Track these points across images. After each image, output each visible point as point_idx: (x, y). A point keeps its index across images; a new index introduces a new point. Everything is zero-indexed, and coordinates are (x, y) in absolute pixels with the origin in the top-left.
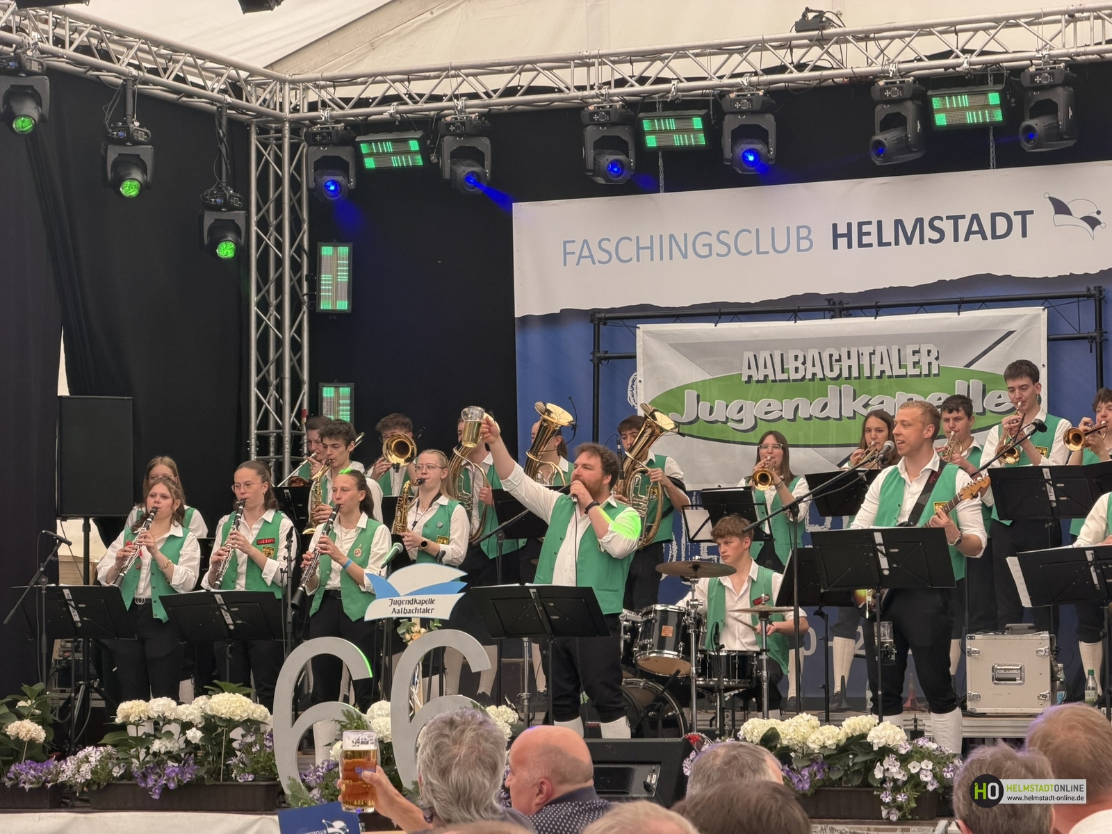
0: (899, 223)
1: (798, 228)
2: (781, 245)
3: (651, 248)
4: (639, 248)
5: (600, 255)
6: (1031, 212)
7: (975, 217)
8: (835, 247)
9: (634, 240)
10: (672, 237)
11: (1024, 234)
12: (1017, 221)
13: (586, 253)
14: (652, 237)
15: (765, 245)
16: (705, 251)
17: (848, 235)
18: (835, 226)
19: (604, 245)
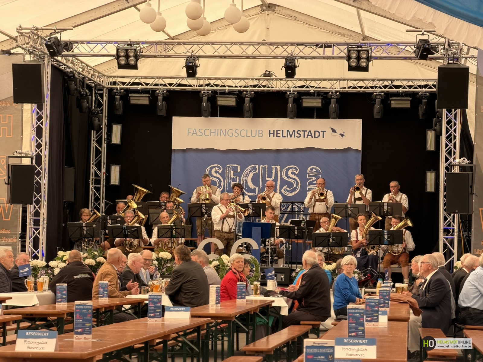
0: (288, 131)
1: (259, 130)
2: (254, 135)
3: (215, 132)
4: (211, 132)
5: (199, 133)
6: (326, 131)
7: (310, 131)
8: (270, 136)
9: (210, 130)
10: (221, 130)
11: (323, 137)
12: (321, 133)
13: (195, 132)
14: (215, 130)
15: (249, 134)
16: (231, 135)
17: (274, 133)
18: (270, 131)
19: (201, 130)
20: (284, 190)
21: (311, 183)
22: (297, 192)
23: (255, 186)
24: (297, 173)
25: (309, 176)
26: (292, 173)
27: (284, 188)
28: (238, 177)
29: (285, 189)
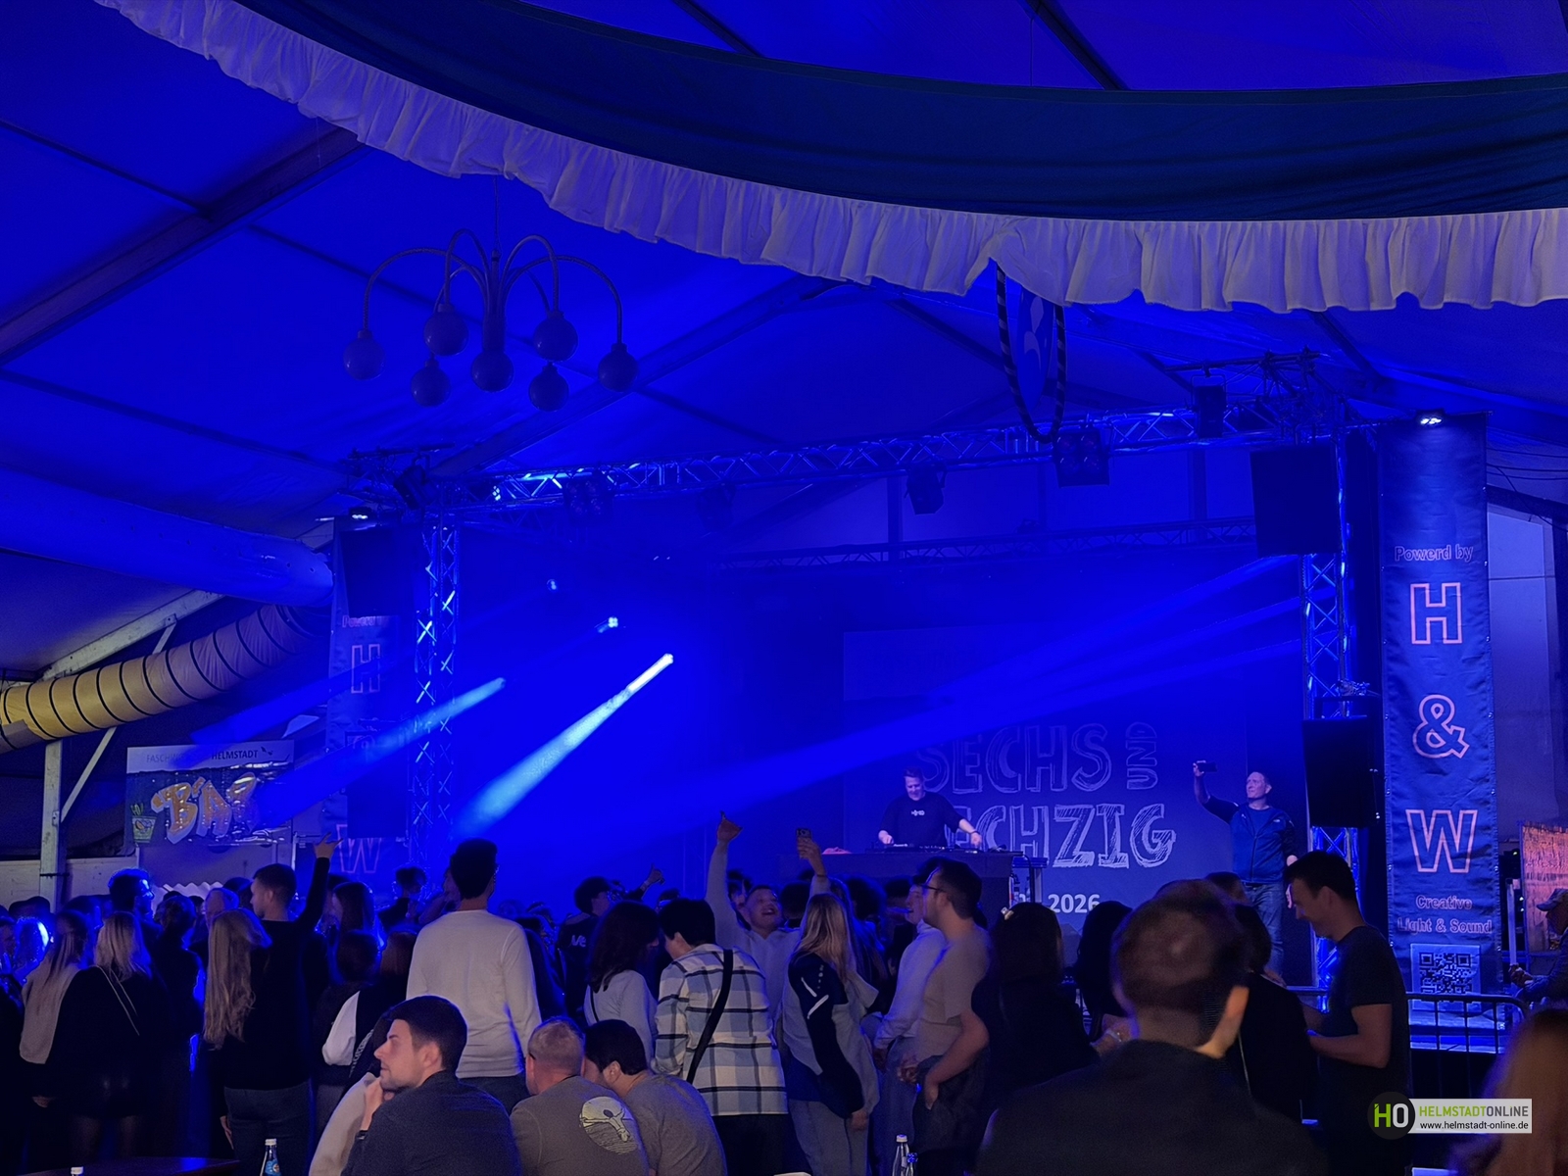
20: (1077, 778)
21: (1135, 760)
22: (1104, 782)
23: (1014, 773)
24: (1103, 739)
25: (1130, 745)
26: (1094, 740)
27: (1076, 774)
28: (978, 755)
29: (1079, 775)
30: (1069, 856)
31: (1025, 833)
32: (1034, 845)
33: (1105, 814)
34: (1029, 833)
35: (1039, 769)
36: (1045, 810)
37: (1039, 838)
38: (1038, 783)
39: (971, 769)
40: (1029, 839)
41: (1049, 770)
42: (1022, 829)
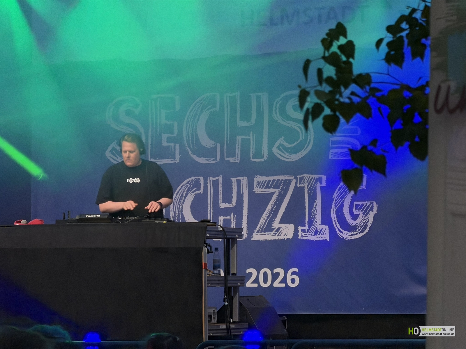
22: (306, 152)
23: (213, 142)
29: (281, 145)
30: (268, 228)
31: (223, 205)
32: (232, 218)
33: (306, 185)
34: (227, 205)
35: (239, 138)
36: (244, 181)
37: (238, 210)
38: (238, 152)
39: (168, 138)
40: (226, 212)
41: (249, 140)
42: (220, 201)
